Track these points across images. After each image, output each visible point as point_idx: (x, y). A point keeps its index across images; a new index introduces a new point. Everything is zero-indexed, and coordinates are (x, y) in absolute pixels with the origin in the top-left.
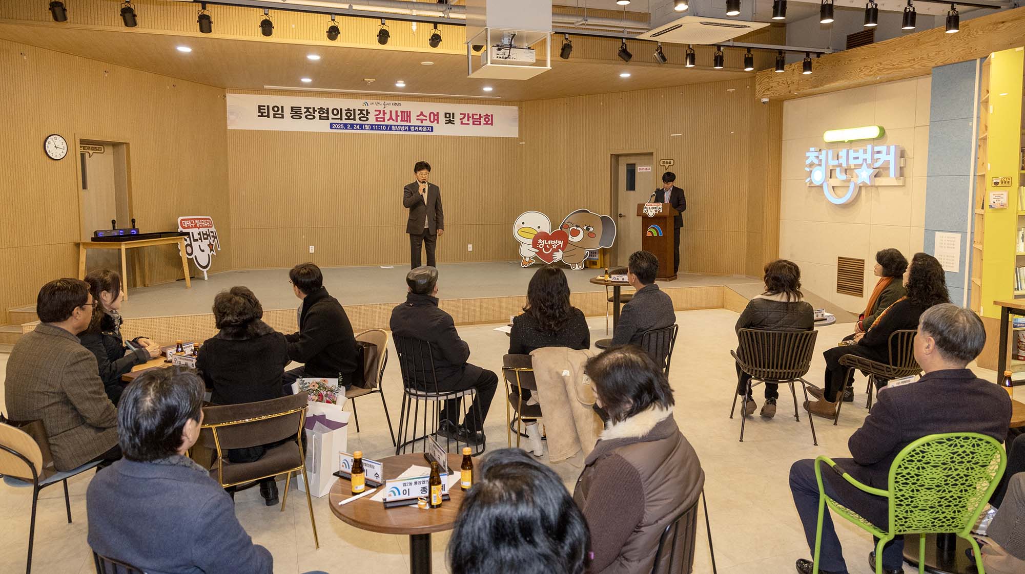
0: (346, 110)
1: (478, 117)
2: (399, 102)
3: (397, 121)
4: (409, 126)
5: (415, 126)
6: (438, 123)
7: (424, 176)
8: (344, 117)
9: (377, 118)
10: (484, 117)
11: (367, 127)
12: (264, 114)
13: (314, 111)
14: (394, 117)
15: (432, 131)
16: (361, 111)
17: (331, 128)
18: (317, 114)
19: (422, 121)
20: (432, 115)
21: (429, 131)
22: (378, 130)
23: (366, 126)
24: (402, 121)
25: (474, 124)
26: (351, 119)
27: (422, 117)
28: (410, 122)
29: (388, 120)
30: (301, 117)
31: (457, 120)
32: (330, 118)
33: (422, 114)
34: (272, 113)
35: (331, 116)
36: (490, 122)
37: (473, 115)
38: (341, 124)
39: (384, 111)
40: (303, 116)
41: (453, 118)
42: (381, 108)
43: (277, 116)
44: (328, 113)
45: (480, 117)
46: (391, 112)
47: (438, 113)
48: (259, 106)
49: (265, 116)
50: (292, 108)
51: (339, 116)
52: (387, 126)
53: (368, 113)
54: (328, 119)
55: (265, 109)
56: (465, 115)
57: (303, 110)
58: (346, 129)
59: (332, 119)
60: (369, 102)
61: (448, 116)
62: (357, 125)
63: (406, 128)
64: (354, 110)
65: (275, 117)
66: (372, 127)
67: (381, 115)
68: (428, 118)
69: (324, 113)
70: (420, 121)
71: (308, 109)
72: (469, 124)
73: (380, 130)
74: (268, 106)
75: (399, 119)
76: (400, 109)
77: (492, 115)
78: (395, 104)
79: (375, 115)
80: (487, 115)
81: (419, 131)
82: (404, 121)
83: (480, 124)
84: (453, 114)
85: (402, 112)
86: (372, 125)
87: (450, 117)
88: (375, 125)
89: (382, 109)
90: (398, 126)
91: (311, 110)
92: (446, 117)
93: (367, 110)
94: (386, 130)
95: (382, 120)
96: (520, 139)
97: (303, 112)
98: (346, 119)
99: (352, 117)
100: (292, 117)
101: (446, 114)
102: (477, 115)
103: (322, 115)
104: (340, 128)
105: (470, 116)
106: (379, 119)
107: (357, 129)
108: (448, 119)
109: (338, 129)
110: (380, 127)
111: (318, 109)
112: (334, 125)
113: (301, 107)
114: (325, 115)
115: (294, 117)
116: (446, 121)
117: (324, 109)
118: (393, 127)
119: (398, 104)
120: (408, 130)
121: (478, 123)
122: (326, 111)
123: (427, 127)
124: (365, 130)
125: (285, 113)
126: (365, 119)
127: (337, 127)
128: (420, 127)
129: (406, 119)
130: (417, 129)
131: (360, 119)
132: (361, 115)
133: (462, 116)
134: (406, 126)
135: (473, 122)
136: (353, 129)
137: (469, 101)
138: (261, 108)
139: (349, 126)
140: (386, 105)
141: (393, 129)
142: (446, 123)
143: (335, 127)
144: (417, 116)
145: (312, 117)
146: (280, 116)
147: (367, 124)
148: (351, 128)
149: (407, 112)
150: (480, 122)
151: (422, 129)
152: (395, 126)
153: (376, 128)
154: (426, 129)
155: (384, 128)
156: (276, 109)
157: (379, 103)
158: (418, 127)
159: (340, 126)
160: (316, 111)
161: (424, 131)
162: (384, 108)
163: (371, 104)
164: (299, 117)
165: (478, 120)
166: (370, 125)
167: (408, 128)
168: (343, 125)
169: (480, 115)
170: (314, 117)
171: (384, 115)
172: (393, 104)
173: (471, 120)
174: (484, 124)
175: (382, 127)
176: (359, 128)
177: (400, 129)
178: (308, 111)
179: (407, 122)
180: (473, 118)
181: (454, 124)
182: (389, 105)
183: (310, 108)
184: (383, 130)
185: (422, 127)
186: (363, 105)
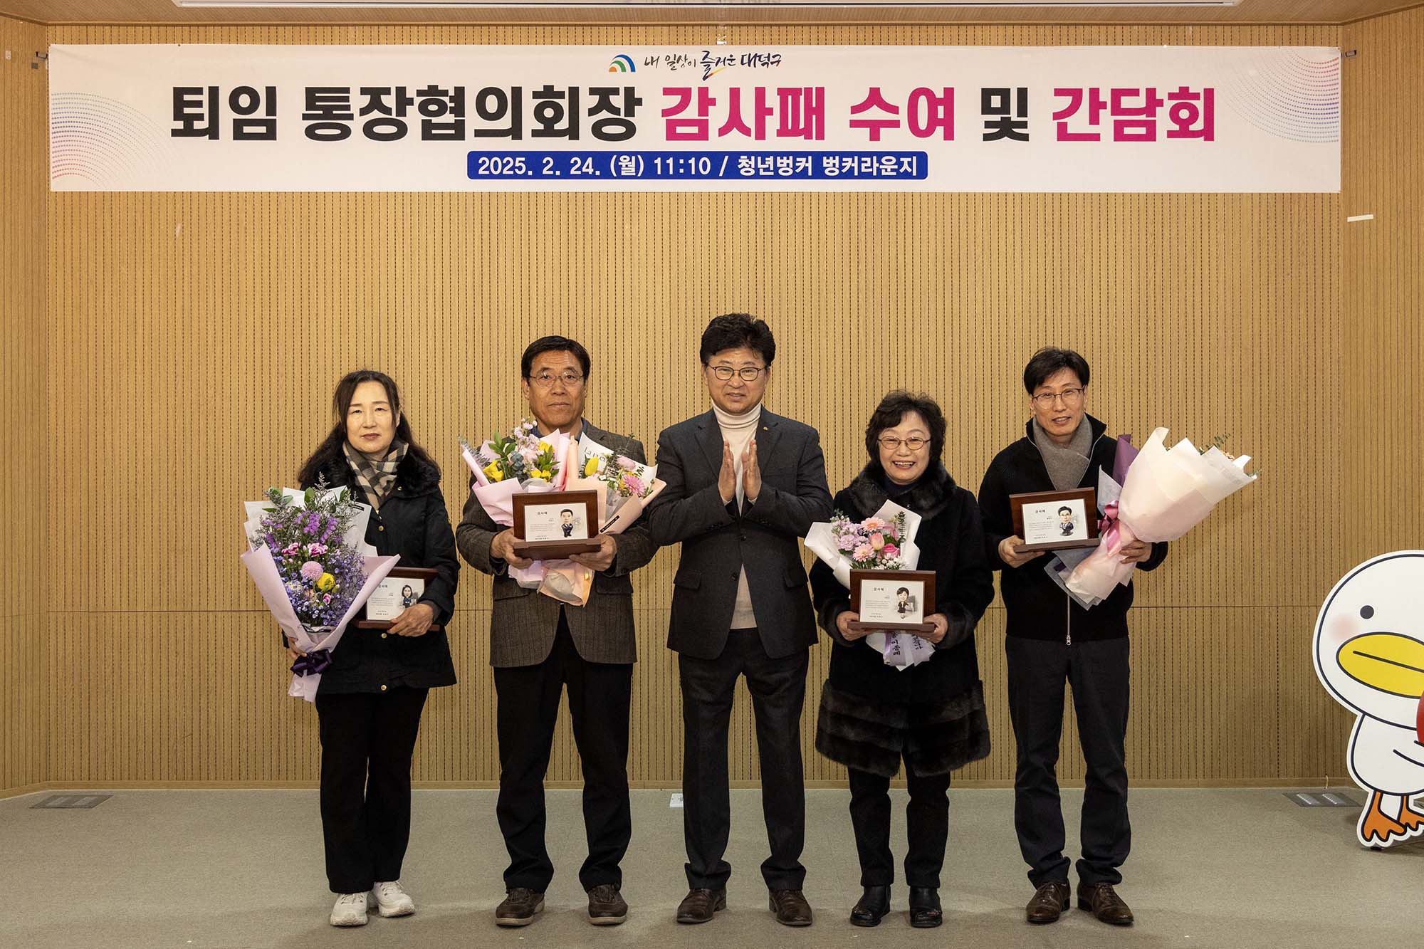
0: (536, 95)
1: (1140, 102)
2: (773, 49)
3: (761, 135)
4: (818, 157)
5: (843, 155)
6: (949, 135)
8: (530, 122)
9: (671, 126)
10: (1169, 104)
11: (628, 166)
12: (198, 125)
13: (403, 101)
14: (748, 117)
15: (922, 173)
16: (604, 94)
17: (473, 172)
18: (413, 118)
19: (875, 129)
20: (923, 102)
21: (907, 176)
22: (677, 176)
23: (624, 161)
24: (782, 132)
25: (1119, 136)
26: (561, 133)
27: (875, 113)
28: (820, 136)
29: (723, 131)
30: (346, 132)
31: (1040, 120)
32: (469, 132)
33: (875, 97)
34: (227, 117)
35: (473, 120)
36: (1198, 125)
37: (1117, 94)
38: (514, 155)
39: (703, 92)
40: (357, 125)
41: (1023, 111)
42: (690, 78)
43: (247, 130)
44: (459, 110)
45: (1153, 102)
46: (735, 94)
47: (949, 92)
48: (179, 93)
49: (200, 133)
50: (311, 93)
51: (505, 122)
52: (716, 157)
53: (632, 101)
54: (460, 135)
55: (199, 104)
56: (1076, 94)
57: (358, 102)
58: (538, 175)
59: (479, 133)
60: (638, 53)
61: (996, 101)
62: (584, 156)
63: (802, 163)
64: (574, 92)
65: (239, 135)
66: (650, 165)
67: (691, 112)
68: (903, 116)
69: (440, 113)
70: (866, 131)
71: (375, 94)
72: (1096, 137)
73: (687, 175)
74: (214, 92)
75: (773, 123)
76: (773, 80)
77: (1209, 93)
78: (752, 60)
79: (665, 113)
80: (1184, 92)
81: (862, 176)
82: (795, 132)
83: (1151, 136)
84: (1023, 93)
85: (783, 93)
86: (649, 157)
87: (1005, 108)
88: (665, 155)
89: (695, 84)
90: (764, 155)
91: (389, 101)
92: (987, 108)
93: (630, 91)
94: (713, 175)
95: (695, 130)
96: (1350, 196)
97: (355, 110)
98: (536, 133)
99: (563, 124)
100: (310, 133)
101: (987, 94)
102: (1135, 92)
103: (435, 120)
104: (512, 172)
105: (1101, 99)
106: (680, 130)
107: (585, 176)
108: (997, 118)
109: (501, 176)
110: (686, 161)
111: (420, 93)
112: (484, 162)
113: (347, 90)
114: (449, 118)
115: (318, 132)
116: (988, 124)
117: (445, 93)
118: (743, 161)
119: (769, 57)
120: (810, 174)
121: (1142, 131)
122: (452, 99)
123: (898, 155)
124: (620, 177)
125: (280, 117)
126: (621, 130)
127: (496, 169)
128: (868, 160)
129: (802, 126)
130: (852, 168)
131: (597, 130)
132: (604, 115)
133: (1066, 101)
134: (804, 154)
135: (1119, 126)
136: (566, 175)
137: (1095, 29)
138: (187, 98)
139: (548, 162)
140: (712, 65)
141: (742, 172)
142: (987, 137)
143: (488, 169)
144: (855, 110)
145: (392, 129)
146: (263, 130)
147: (630, 154)
148: (558, 173)
149: (808, 90)
150: (1151, 126)
151: (876, 165)
152: (753, 158)
153: (665, 167)
154: (896, 167)
155: (705, 169)
156: (244, 101)
157: (683, 58)
158: (856, 158)
159: (508, 162)
160: (411, 102)
161: (884, 173)
162: (705, 78)
163: (646, 64)
164: (338, 132)
165: (1143, 117)
166: (639, 157)
167: (809, 165)
168: (523, 159)
169: (1151, 93)
170: (402, 131)
171: (703, 110)
172: (746, 60)
173: (1106, 116)
174: (1171, 134)
175: (692, 161)
176: (590, 171)
177: (776, 169)
178: (376, 104)
179: (809, 137)
180: (1116, 110)
181: (1025, 137)
182: (727, 62)
183: (387, 91)
184: (698, 176)
185: (875, 158)
186: (613, 70)
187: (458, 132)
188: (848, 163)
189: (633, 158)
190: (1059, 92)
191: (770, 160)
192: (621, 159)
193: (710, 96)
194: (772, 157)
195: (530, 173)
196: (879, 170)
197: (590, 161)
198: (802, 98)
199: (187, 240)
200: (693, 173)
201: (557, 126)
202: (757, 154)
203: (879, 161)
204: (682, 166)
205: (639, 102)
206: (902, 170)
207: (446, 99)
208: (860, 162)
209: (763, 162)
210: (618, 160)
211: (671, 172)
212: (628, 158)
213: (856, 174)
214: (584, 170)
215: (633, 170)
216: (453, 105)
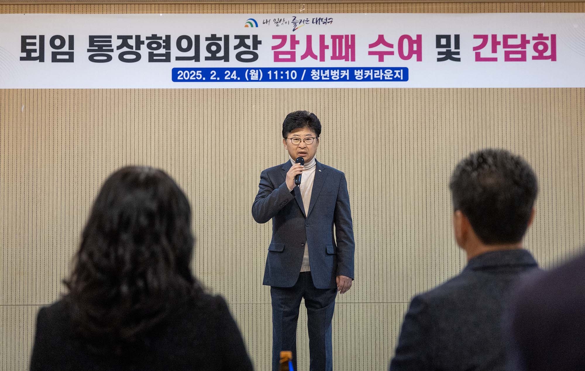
0: (207, 39)
1: (517, 41)
2: (329, 16)
3: (322, 59)
4: (352, 70)
5: (365, 69)
6: (419, 59)
7: (302, 145)
8: (204, 53)
9: (276, 55)
10: (533, 42)
11: (254, 75)
12: (34, 55)
13: (139, 42)
14: (316, 50)
15: (406, 78)
16: (242, 39)
17: (175, 78)
18: (144, 51)
19: (381, 55)
20: (406, 42)
21: (398, 79)
22: (279, 80)
23: (252, 72)
24: (334, 57)
25: (507, 59)
26: (220, 59)
27: (381, 48)
28: (353, 59)
29: (303, 57)
30: (109, 58)
31: (466, 51)
32: (173, 58)
33: (381, 40)
34: (48, 50)
35: (175, 52)
36: (548, 53)
37: (506, 38)
38: (196, 69)
39: (293, 37)
40: (115, 54)
41: (457, 46)
42: (286, 30)
43: (59, 57)
44: (168, 47)
45: (524, 41)
46: (309, 38)
47: (419, 37)
48: (24, 38)
49: (35, 59)
50: (92, 38)
51: (191, 53)
52: (299, 70)
53: (256, 42)
54: (168, 60)
55: (34, 44)
56: (485, 38)
57: (116, 42)
58: (208, 80)
59: (178, 59)
60: (260, 18)
61: (443, 42)
62: (231, 70)
64: (227, 38)
65: (54, 60)
66: (266, 75)
67: (287, 47)
68: (395, 49)
69: (158, 48)
70: (377, 57)
71: (125, 39)
72: (495, 59)
73: (285, 80)
74: (42, 38)
75: (328, 53)
76: (329, 31)
77: (554, 37)
78: (318, 21)
79: (274, 48)
80: (540, 36)
81: (375, 80)
82: (340, 57)
83: (523, 58)
84: (457, 37)
85: (334, 38)
86: (265, 70)
87: (448, 45)
88: (273, 70)
89: (289, 33)
90: (324, 69)
91: (132, 42)
92: (439, 45)
93: (255, 37)
94: (298, 79)
95: (288, 57)
97: (114, 47)
98: (207, 59)
99: (221, 54)
100: (91, 58)
101: (439, 38)
102: (515, 37)
103: (155, 52)
104: (195, 78)
105: (498, 40)
106: (281, 57)
107: (232, 80)
108: (444, 50)
109: (189, 80)
110: (284, 73)
111: (148, 38)
112: (180, 73)
113: (110, 37)
114: (162, 51)
115: (95, 58)
116: (440, 53)
117: (160, 38)
118: (314, 72)
119: (326, 20)
120: (348, 79)
121: (519, 56)
122: (164, 42)
123: (393, 69)
124: (250, 80)
125: (76, 51)
126: (250, 57)
127: (186, 76)
128: (378, 71)
129: (344, 54)
130: (369, 76)
131: (238, 57)
132: (242, 49)
133: (480, 41)
134: (345, 69)
135: (507, 54)
136: (222, 80)
137: (494, 4)
138: (28, 41)
139: (213, 73)
140: (298, 24)
141: (313, 78)
142: (439, 60)
143: (182, 77)
144: (371, 46)
145: (133, 57)
146: (67, 57)
147: (255, 69)
148: (218, 79)
149: (347, 36)
150: (524, 54)
151: (382, 74)
152: (318, 71)
153: (273, 75)
154: (392, 75)
155: (294, 76)
156: (58, 42)
157: (282, 20)
158: (372, 70)
159: (193, 73)
160: (143, 43)
161: (386, 78)
162: (294, 30)
163: (264, 23)
164: (105, 58)
165: (519, 49)
166: (260, 70)
167: (348, 74)
168: (200, 72)
169: (523, 37)
170: (138, 57)
171: (293, 47)
172: (315, 21)
173: (500, 48)
174: (534, 58)
175: (287, 73)
176: (235, 77)
177: (331, 76)
178: (125, 43)
179: (347, 60)
180: (506, 45)
181: (459, 60)
182: (305, 22)
183: (131, 37)
184: (290, 80)
185: (381, 70)
186: (247, 26)
187: (167, 58)
188: (368, 73)
189: (257, 71)
190: (476, 37)
191: (327, 72)
192: (251, 71)
193: (297, 39)
194: (328, 71)
195: (204, 79)
196: (383, 77)
197: (235, 72)
198: (344, 40)
199: (27, 113)
200: (288, 78)
201: (218, 55)
202: (320, 69)
203: (383, 72)
204: (282, 75)
205: (260, 42)
206: (395, 77)
207: (161, 41)
208: (374, 73)
209: (324, 73)
210: (249, 72)
211: (277, 78)
212: (254, 71)
213: (372, 78)
214: (232, 77)
215: (257, 77)
216: (164, 44)
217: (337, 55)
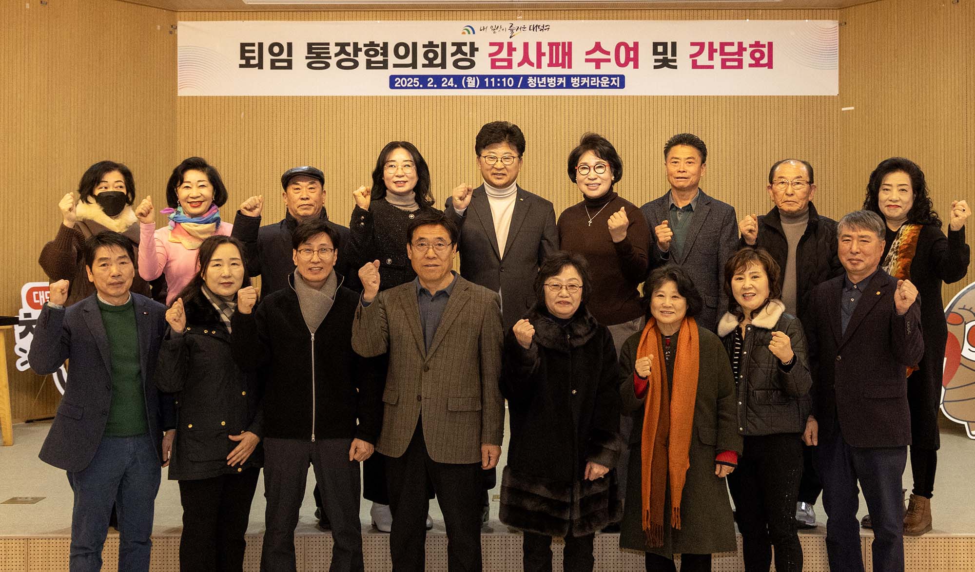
0: (424, 46)
1: (734, 49)
2: (546, 23)
3: (539, 66)
4: (568, 77)
5: (581, 76)
6: (636, 66)
8: (421, 61)
9: (493, 62)
10: (750, 50)
11: (471, 82)
12: (252, 62)
13: (357, 50)
14: (533, 57)
15: (622, 86)
16: (459, 46)
17: (392, 86)
18: (362, 58)
19: (598, 63)
20: (622, 49)
21: (614, 87)
22: (496, 87)
23: (469, 80)
24: (550, 65)
25: (724, 66)
26: (437, 66)
27: (598, 55)
28: (570, 67)
29: (520, 64)
30: (327, 65)
31: (683, 58)
32: (390, 65)
33: (598, 47)
34: (267, 58)
35: (392, 59)
36: (765, 61)
37: (723, 45)
38: (413, 77)
39: (510, 44)
40: (333, 62)
41: (674, 53)
42: (503, 37)
43: (277, 64)
44: (385, 54)
45: (741, 49)
46: (526, 45)
47: (636, 44)
48: (243, 45)
49: (254, 66)
50: (310, 45)
51: (409, 60)
52: (516, 78)
53: (473, 49)
54: (385, 67)
55: (253, 51)
56: (702, 45)
57: (334, 50)
58: (425, 87)
59: (395, 66)
60: (477, 24)
61: (660, 49)
62: (449, 77)
63: (560, 80)
64: (444, 45)
65: (273, 67)
66: (483, 82)
67: (504, 54)
68: (612, 56)
69: (376, 55)
70: (593, 64)
71: (342, 46)
72: (712, 67)
73: (502, 87)
74: (261, 45)
75: (545, 60)
76: (547, 39)
77: (770, 44)
78: (535, 28)
79: (491, 55)
80: (757, 44)
81: (592, 87)
82: (557, 65)
83: (740, 66)
84: (674, 44)
85: (551, 45)
86: (482, 78)
87: (665, 52)
88: (490, 77)
89: (505, 40)
90: (541, 76)
91: (350, 49)
92: (655, 53)
93: (472, 44)
94: (515, 87)
95: (505, 64)
96: (843, 97)
97: (332, 54)
98: (424, 66)
99: (438, 61)
100: (309, 66)
101: (656, 45)
102: (732, 44)
103: (373, 59)
104: (412, 86)
105: (715, 48)
106: (498, 64)
107: (449, 87)
108: (661, 57)
109: (406, 88)
110: (501, 80)
111: (365, 45)
112: (398, 80)
113: (328, 44)
114: (380, 58)
115: (314, 65)
116: (656, 61)
117: (378, 45)
118: (530, 80)
119: (543, 27)
120: (564, 86)
121: (736, 64)
122: (382, 49)
123: (610, 76)
124: (467, 88)
125: (295, 58)
126: (468, 64)
127: (404, 84)
128: (595, 79)
129: (560, 61)
130: (586, 83)
131: (455, 64)
132: (459, 56)
133: (696, 49)
134: (562, 76)
135: (724, 62)
136: (440, 87)
137: (711, 11)
138: (247, 48)
139: (430, 80)
140: (514, 31)
141: (530, 85)
142: (656, 67)
143: (400, 84)
144: (588, 53)
145: (351, 64)
146: (285, 64)
147: (472, 76)
148: (435, 86)
149: (564, 44)
150: (740, 62)
151: (598, 81)
152: (535, 78)
153: (490, 83)
154: (609, 82)
155: (510, 84)
156: (276, 50)
157: (499, 27)
158: (588, 78)
159: (410, 80)
160: (360, 50)
161: (602, 86)
162: (511, 37)
163: (481, 30)
164: (323, 65)
165: (736, 57)
166: (477, 78)
167: (564, 82)
168: (418, 79)
169: (740, 44)
170: (356, 64)
171: (510, 54)
172: (532, 28)
173: (717, 56)
174: (751, 65)
175: (504, 80)
176: (452, 85)
177: (547, 84)
178: (343, 51)
179: (564, 67)
180: (722, 53)
181: (675, 67)
182: (522, 29)
183: (348, 44)
184: (507, 87)
185: (598, 78)
186: (464, 33)
187: (385, 65)
188: (584, 80)
189: (474, 78)
190: (693, 44)
191: (544, 79)
192: (468, 78)
193: (513, 46)
194: (545, 78)
195: (421, 86)
196: (600, 84)
197: (452, 79)
198: (560, 47)
199: (246, 121)
200: (505, 85)
201: (435, 62)
202: (537, 76)
203: (600, 80)
204: (499, 82)
205: (477, 50)
206: (612, 84)
207: (379, 48)
208: (590, 80)
209: (541, 80)
210: (466, 79)
211: (493, 85)
212: (471, 78)
213: (588, 86)
214: (449, 84)
215: (474, 84)
216: (382, 51)
217: (554, 62)
